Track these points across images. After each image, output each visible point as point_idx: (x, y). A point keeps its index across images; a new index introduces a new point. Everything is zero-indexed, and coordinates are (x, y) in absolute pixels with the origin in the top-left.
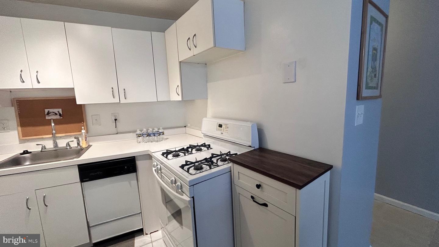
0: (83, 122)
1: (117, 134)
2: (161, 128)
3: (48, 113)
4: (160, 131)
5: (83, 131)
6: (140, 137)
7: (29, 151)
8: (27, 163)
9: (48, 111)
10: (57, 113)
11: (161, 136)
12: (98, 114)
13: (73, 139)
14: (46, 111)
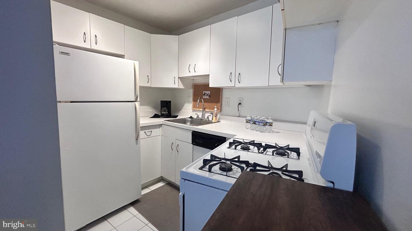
0: (219, 102)
1: (239, 117)
2: (269, 118)
3: (204, 94)
4: (268, 121)
5: (216, 109)
6: (248, 122)
7: (193, 117)
8: (188, 124)
9: (205, 93)
10: (208, 94)
11: (267, 127)
12: (229, 97)
13: (210, 115)
14: (204, 92)
